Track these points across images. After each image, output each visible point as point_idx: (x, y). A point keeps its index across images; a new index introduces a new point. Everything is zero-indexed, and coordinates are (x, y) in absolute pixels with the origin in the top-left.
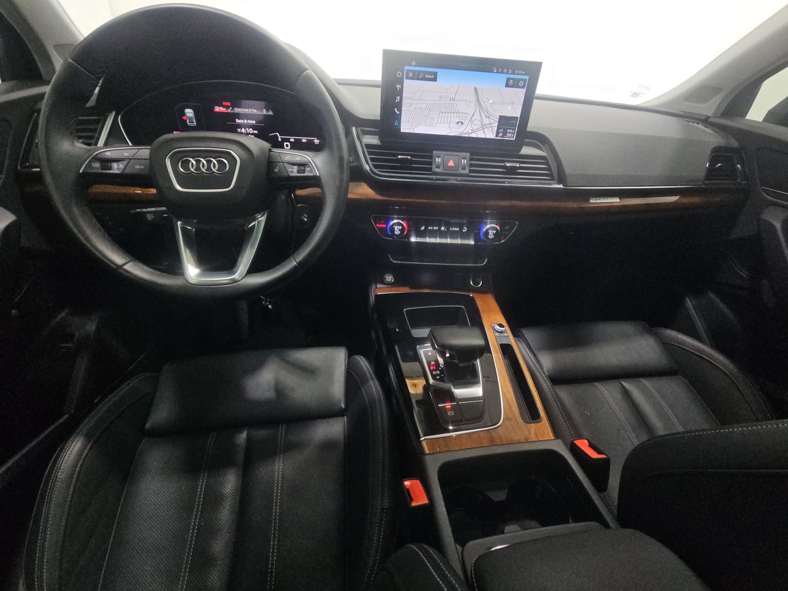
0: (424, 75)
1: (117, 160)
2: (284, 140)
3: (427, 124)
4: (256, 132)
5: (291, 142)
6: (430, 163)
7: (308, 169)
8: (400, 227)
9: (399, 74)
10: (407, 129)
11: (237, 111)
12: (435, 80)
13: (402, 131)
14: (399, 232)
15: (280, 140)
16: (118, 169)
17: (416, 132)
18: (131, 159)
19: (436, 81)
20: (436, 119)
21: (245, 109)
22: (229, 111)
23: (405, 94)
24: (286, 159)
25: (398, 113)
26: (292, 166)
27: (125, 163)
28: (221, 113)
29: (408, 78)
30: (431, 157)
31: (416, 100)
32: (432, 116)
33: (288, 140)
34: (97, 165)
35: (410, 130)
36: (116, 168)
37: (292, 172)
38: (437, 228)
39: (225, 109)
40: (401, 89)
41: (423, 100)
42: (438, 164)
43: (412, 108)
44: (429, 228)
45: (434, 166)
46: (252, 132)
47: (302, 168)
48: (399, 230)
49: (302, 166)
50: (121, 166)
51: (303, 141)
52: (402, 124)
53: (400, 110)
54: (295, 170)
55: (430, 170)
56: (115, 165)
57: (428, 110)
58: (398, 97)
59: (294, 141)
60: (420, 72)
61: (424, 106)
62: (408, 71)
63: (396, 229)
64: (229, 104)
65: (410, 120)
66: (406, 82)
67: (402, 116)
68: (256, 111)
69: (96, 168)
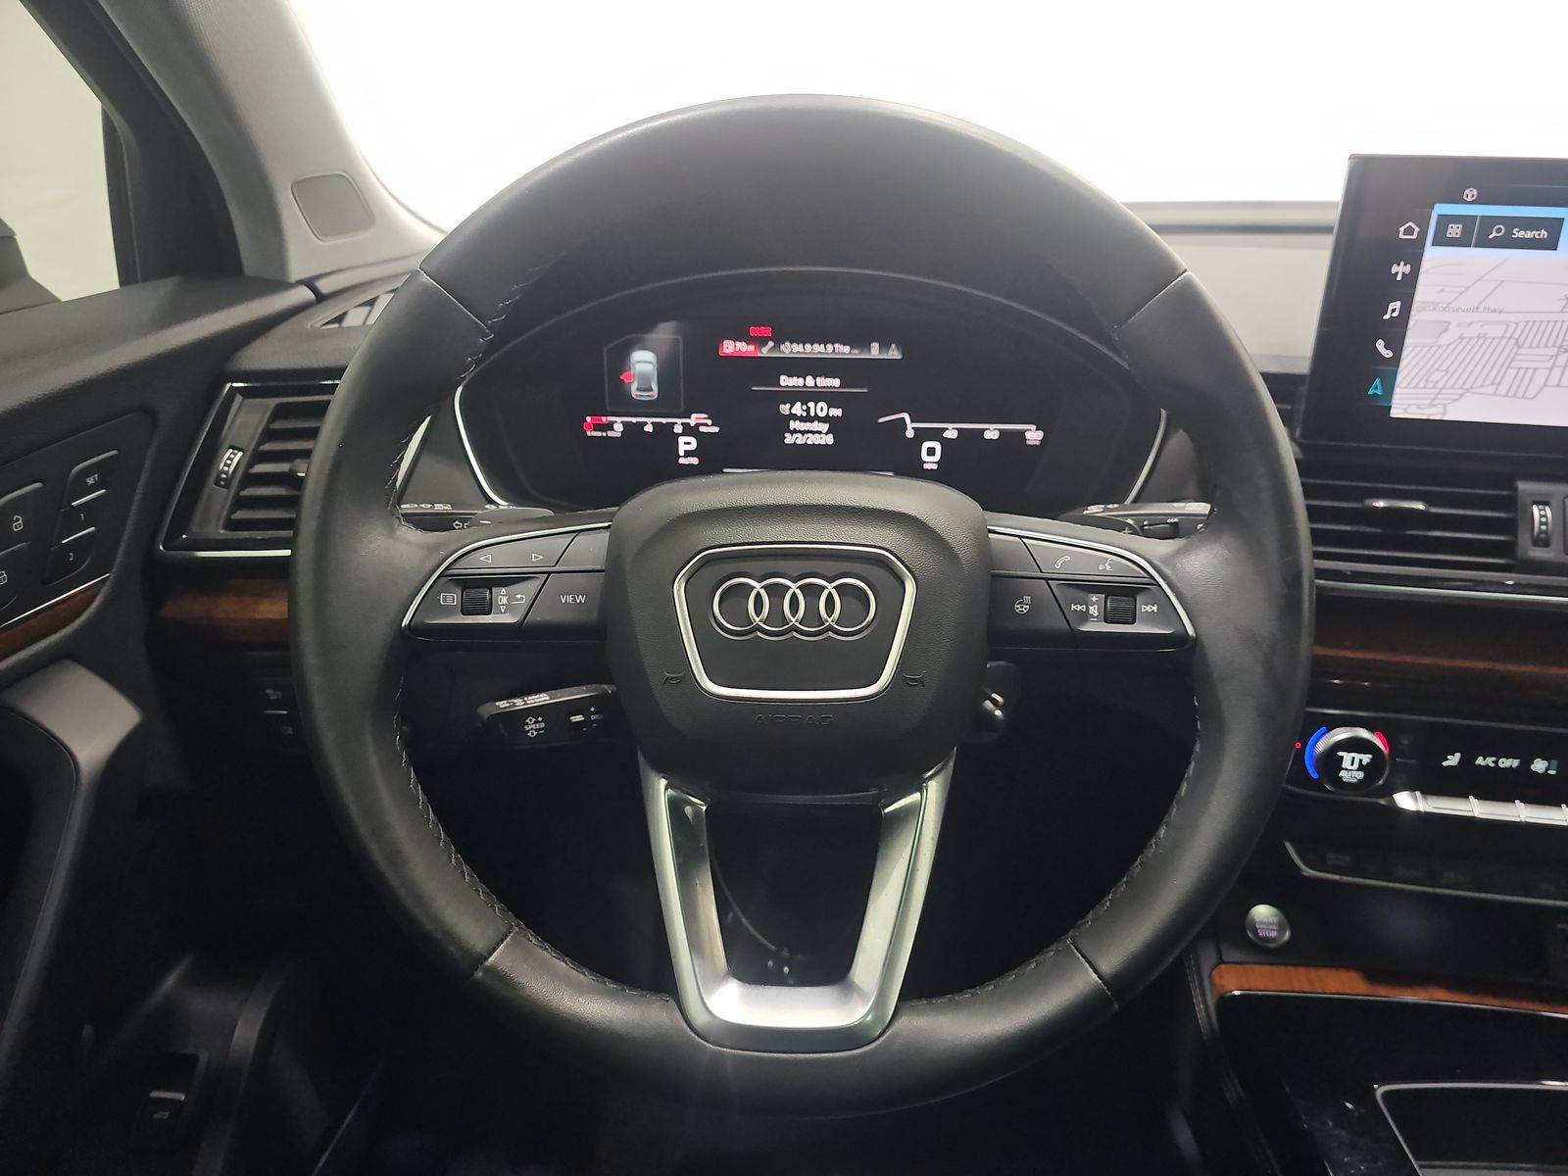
0: (1509, 232)
1: (508, 580)
2: (922, 435)
3: (1502, 391)
4: (837, 412)
5: (945, 442)
6: (1509, 527)
7: (1146, 608)
8: (1366, 758)
9: (1409, 231)
10: (1418, 406)
11: (787, 351)
12: (1551, 244)
13: (1396, 412)
14: (1361, 775)
15: (910, 434)
16: (509, 608)
17: (1452, 416)
18: (549, 573)
19: (1556, 249)
20: (1540, 377)
21: (816, 346)
22: (765, 352)
23: (1422, 294)
24: (1058, 565)
25: (1388, 354)
26: (1081, 594)
27: (532, 586)
28: (737, 359)
29: (1441, 240)
30: (1511, 503)
31: (1469, 310)
32: (1525, 365)
33: (936, 436)
34: (452, 598)
35: (1426, 411)
36: (507, 609)
37: (1085, 617)
38: (1515, 763)
39: (751, 348)
40: (1412, 279)
41: (1495, 311)
42: (1541, 532)
43: (1444, 339)
44: (1480, 761)
45: (1524, 539)
46: (822, 414)
47: (1124, 603)
48: (1361, 768)
49: (1122, 594)
50: (522, 594)
51: (988, 435)
52: (1397, 390)
53: (1397, 345)
54: (1094, 610)
55: (1508, 549)
56: (502, 596)
57: (1512, 342)
58: (1397, 305)
59: (955, 437)
60: (1489, 222)
61: (1496, 331)
62: (1445, 221)
63: (1346, 764)
64: (767, 332)
65: (1436, 376)
66: (1432, 254)
67: (1403, 364)
68: (847, 349)
69: (448, 610)
